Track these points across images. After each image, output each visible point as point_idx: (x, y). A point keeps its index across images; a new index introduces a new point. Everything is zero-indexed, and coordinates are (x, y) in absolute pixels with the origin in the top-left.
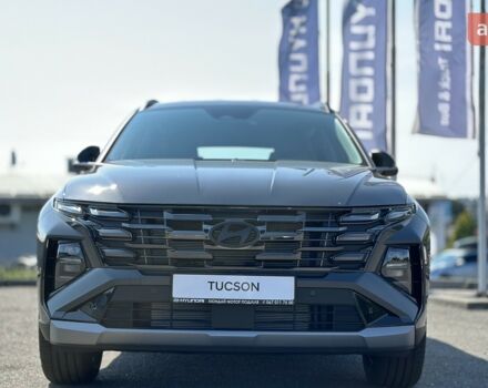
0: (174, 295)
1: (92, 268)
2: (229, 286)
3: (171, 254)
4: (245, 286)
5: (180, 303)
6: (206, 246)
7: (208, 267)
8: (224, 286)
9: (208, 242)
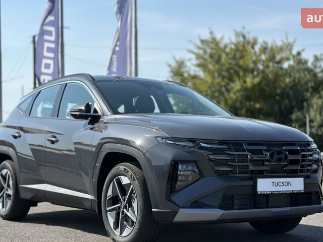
0: (258, 190)
1: (204, 177)
2: (280, 184)
3: (251, 168)
4: (286, 184)
5: (261, 194)
6: (266, 163)
7: (266, 174)
8: (278, 184)
9: (268, 161)
